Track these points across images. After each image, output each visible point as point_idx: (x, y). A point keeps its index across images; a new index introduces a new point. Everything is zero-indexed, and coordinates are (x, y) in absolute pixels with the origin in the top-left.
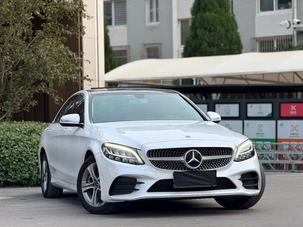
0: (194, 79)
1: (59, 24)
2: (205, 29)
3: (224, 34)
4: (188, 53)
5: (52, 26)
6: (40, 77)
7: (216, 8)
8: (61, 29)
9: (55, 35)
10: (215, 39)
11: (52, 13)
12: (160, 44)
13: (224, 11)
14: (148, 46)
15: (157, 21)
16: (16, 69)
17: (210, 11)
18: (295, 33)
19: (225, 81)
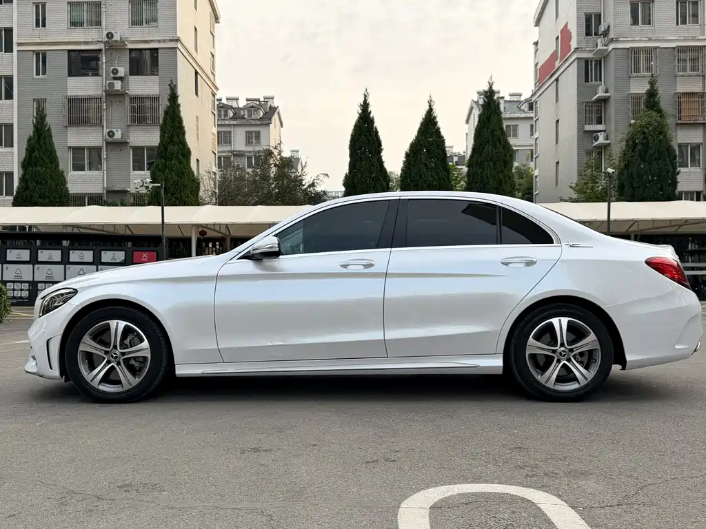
0: (27, 227)
18: (105, 191)
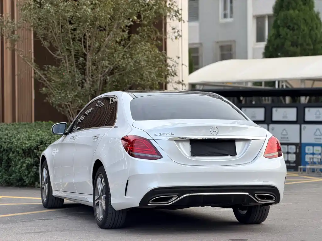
1: (155, 28)
2: (289, 27)
3: (308, 32)
4: (270, 53)
5: (148, 30)
6: (136, 81)
7: (300, 5)
8: (156, 33)
9: (150, 39)
10: (298, 38)
11: (150, 19)
12: (234, 41)
13: (308, 9)
14: (221, 44)
15: (231, 17)
16: (111, 73)
17: (294, 9)
19: (313, 84)
